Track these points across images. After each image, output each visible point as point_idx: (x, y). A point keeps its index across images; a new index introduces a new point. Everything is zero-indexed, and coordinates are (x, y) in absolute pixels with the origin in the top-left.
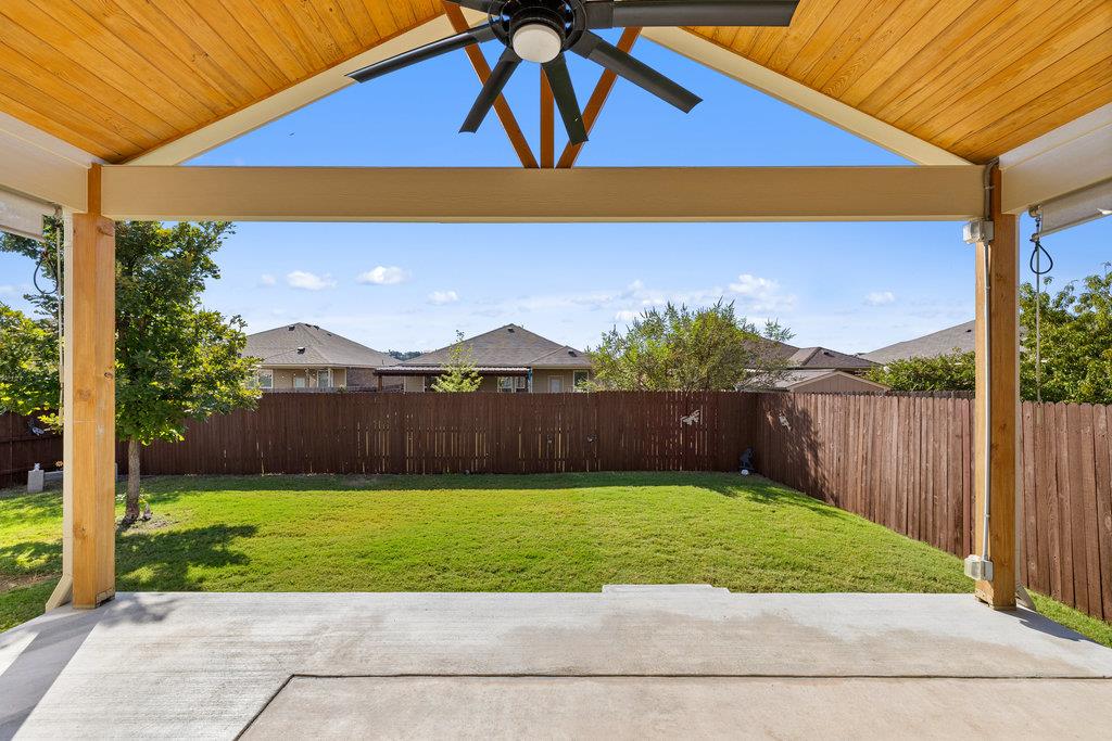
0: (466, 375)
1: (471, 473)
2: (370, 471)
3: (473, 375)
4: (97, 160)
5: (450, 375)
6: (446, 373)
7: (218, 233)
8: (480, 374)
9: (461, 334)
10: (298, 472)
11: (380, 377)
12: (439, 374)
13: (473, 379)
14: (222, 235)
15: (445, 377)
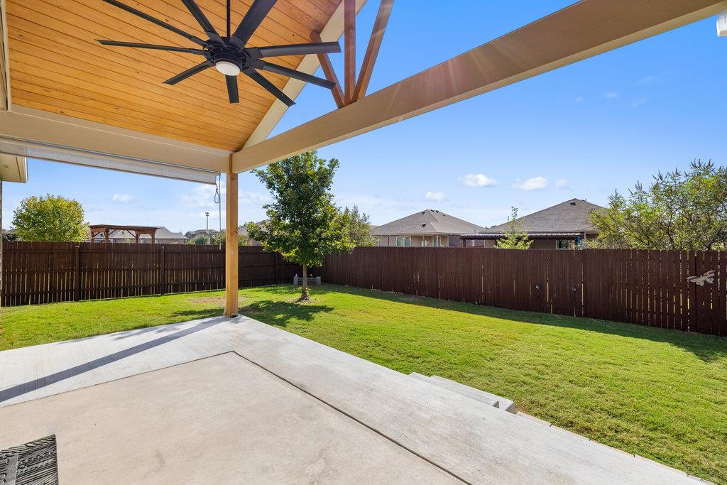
0: (519, 239)
1: (479, 304)
2: (420, 294)
3: (525, 238)
4: (232, 152)
5: (507, 239)
6: (504, 237)
7: (333, 168)
8: (530, 238)
9: (515, 210)
10: (387, 290)
11: (464, 240)
12: (499, 238)
13: (526, 241)
14: (334, 169)
15: (503, 240)
